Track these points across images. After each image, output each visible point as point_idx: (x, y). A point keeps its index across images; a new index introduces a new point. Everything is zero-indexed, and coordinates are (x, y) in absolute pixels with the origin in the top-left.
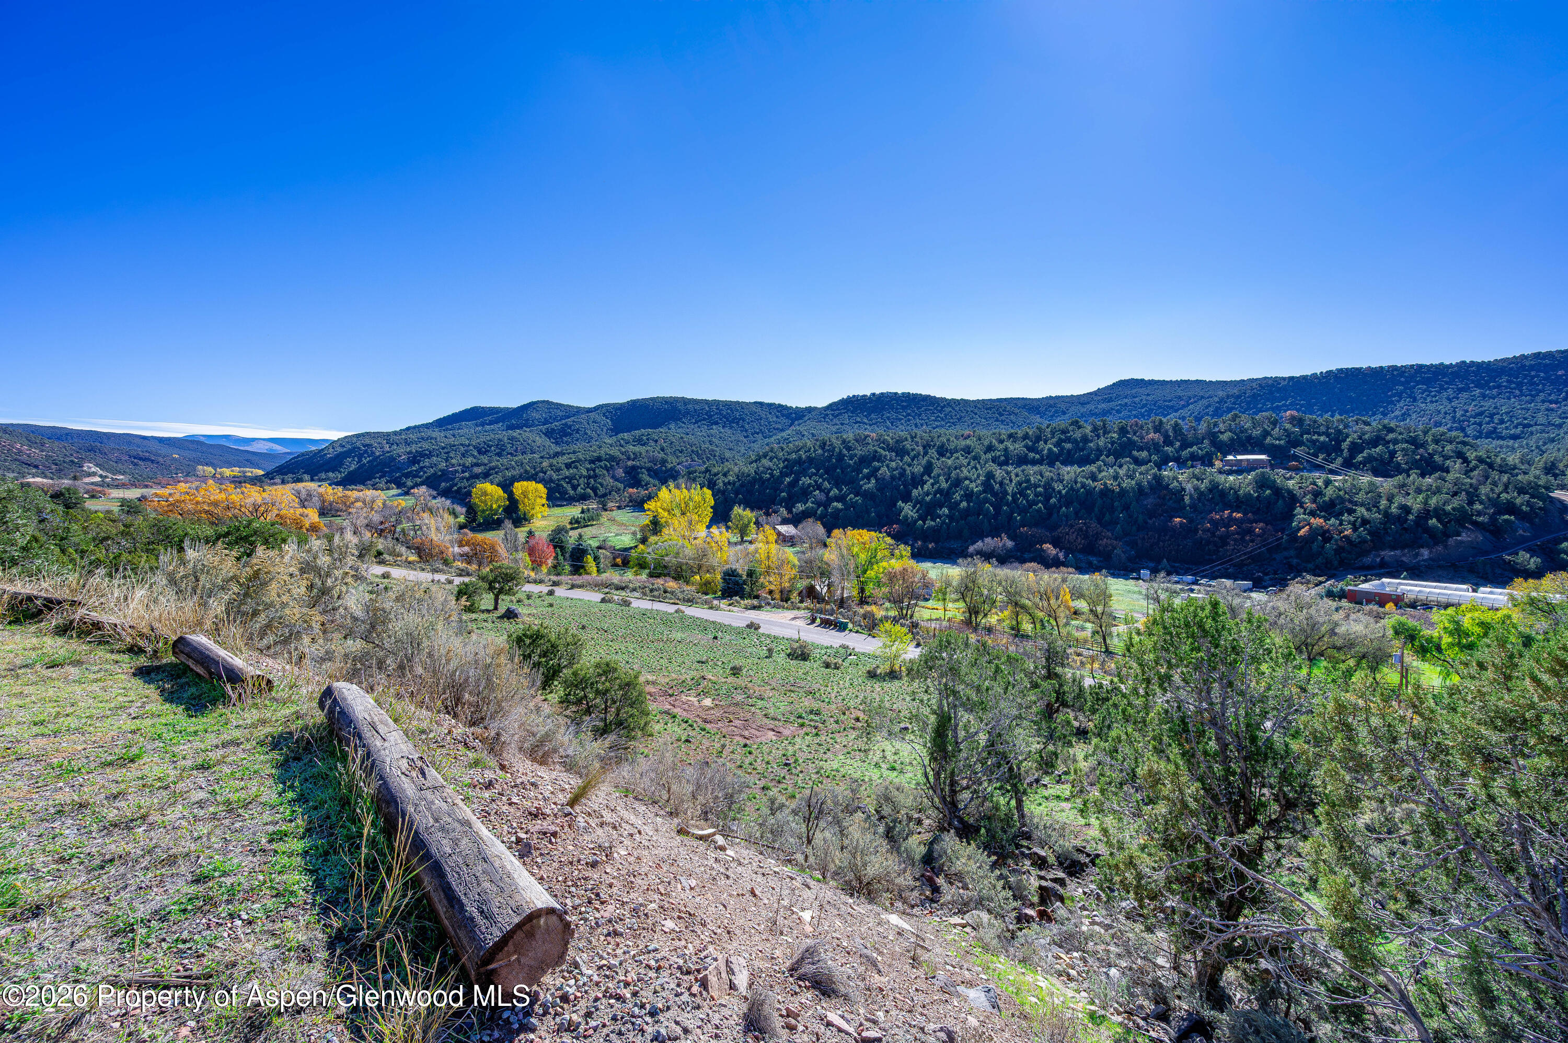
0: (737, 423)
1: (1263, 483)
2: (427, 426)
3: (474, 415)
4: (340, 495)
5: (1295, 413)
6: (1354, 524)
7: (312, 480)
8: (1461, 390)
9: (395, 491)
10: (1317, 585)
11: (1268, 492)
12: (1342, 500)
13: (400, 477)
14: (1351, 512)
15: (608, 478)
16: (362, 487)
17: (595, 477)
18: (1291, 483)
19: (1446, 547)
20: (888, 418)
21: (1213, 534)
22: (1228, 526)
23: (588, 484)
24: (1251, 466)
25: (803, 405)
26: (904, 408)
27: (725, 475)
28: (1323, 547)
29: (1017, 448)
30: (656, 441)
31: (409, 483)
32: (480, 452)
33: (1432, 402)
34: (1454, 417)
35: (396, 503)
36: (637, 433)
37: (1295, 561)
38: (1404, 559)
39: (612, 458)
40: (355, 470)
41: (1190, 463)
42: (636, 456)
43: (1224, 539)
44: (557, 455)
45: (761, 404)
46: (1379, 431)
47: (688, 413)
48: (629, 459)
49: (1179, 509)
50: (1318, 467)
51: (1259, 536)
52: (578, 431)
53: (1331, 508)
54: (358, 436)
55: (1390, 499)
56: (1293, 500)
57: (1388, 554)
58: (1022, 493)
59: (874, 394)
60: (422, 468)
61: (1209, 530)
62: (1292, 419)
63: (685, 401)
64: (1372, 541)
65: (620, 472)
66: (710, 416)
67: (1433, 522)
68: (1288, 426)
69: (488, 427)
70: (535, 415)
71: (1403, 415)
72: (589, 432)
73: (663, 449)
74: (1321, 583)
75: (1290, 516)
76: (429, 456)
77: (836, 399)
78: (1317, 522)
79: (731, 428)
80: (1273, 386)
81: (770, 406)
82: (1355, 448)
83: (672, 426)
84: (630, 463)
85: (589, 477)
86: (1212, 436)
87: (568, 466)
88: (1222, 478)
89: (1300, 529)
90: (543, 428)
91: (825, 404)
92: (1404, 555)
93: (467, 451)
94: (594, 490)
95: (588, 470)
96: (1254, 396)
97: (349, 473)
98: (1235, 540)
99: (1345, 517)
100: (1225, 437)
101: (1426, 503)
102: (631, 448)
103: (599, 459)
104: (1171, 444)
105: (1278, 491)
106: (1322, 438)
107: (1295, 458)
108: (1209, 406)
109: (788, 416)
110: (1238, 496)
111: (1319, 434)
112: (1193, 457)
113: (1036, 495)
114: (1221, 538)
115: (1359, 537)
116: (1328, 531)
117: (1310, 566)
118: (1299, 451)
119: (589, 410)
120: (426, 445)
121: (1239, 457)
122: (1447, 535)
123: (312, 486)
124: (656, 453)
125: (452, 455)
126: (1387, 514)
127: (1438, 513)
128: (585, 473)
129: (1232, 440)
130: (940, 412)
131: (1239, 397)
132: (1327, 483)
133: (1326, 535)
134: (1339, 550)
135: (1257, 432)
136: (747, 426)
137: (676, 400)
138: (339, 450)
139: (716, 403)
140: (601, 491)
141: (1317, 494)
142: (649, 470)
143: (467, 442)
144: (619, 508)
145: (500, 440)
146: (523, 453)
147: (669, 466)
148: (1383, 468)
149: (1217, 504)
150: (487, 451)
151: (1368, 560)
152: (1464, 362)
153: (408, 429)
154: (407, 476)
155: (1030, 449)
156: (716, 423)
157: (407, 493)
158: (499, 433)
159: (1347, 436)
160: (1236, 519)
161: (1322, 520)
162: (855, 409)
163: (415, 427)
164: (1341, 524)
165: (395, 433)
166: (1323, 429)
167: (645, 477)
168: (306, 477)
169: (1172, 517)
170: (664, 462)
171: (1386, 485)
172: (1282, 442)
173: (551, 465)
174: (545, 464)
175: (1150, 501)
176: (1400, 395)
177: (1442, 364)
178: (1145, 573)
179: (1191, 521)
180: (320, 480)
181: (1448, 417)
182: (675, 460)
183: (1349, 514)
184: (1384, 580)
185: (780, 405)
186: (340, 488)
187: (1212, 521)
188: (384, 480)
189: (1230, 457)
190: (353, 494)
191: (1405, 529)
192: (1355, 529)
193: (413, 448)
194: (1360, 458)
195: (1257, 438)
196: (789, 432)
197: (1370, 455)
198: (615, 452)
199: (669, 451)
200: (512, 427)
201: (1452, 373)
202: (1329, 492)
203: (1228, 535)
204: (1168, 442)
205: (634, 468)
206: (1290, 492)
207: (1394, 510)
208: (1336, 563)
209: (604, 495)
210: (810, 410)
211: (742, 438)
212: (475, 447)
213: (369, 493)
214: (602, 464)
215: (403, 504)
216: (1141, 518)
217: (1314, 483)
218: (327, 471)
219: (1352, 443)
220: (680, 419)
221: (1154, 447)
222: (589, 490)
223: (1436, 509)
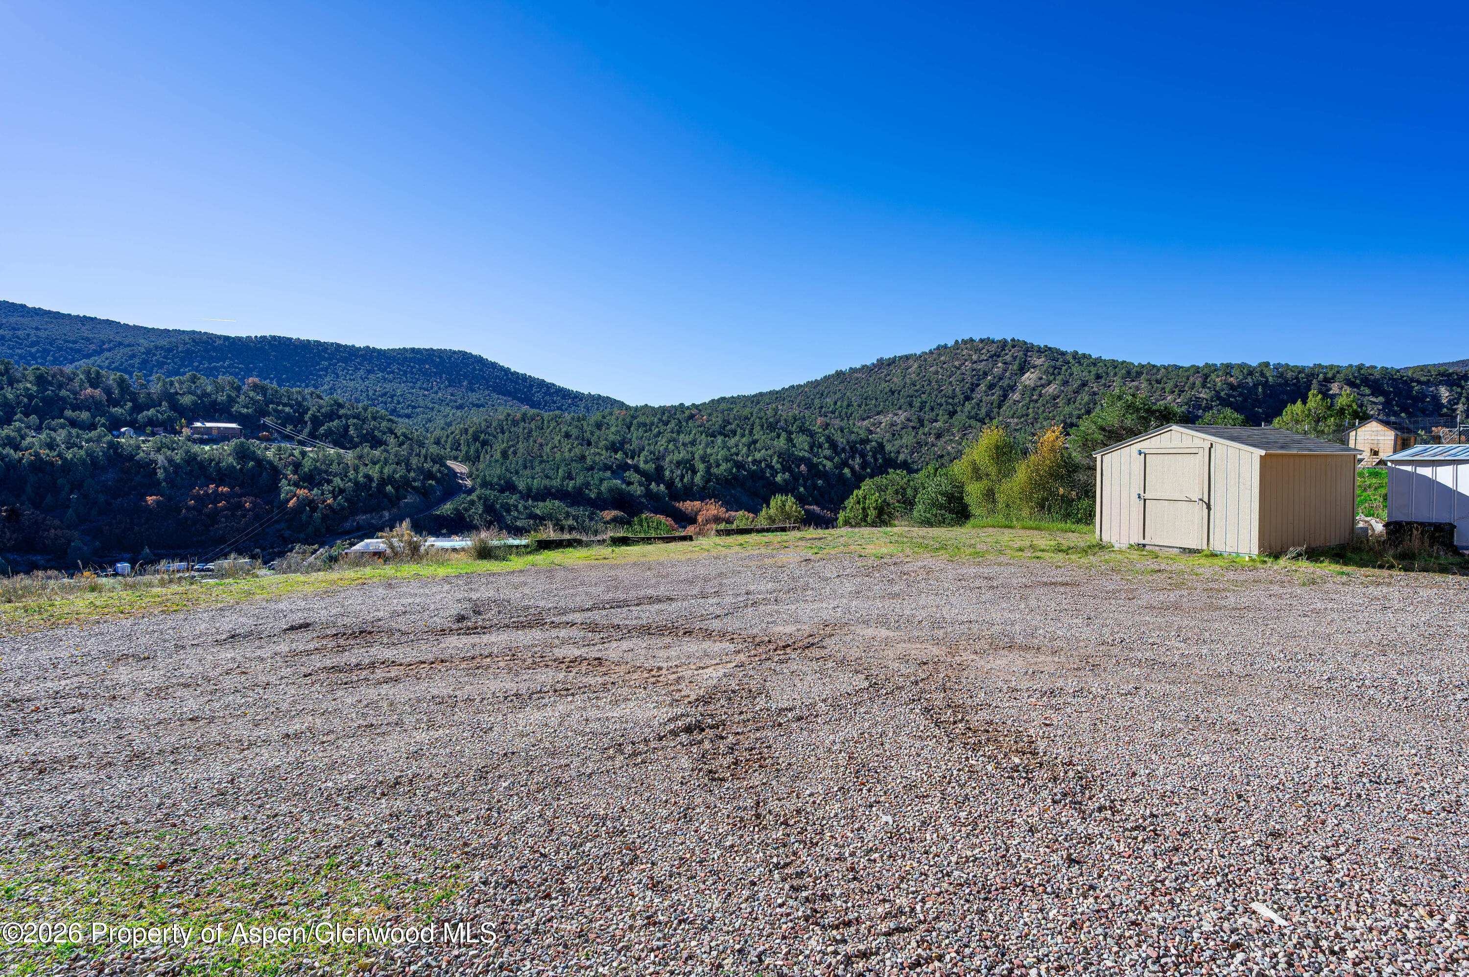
1: (243, 454)
5: (257, 380)
6: (333, 492)
8: (369, 372)
10: (313, 553)
11: (252, 463)
12: (320, 472)
14: (329, 482)
18: (269, 454)
19: (399, 508)
21: (200, 512)
22: (215, 502)
24: (223, 436)
28: (311, 517)
33: (351, 380)
34: (368, 395)
37: (287, 533)
38: (373, 521)
41: (149, 429)
43: (214, 516)
46: (331, 406)
49: (153, 486)
50: (288, 438)
51: (249, 510)
53: (311, 479)
55: (356, 469)
56: (275, 473)
57: (362, 518)
61: (194, 508)
62: (255, 387)
64: (349, 507)
67: (389, 488)
68: (252, 394)
71: (331, 389)
74: (316, 551)
75: (277, 490)
78: (302, 492)
80: (206, 343)
82: (316, 422)
86: (171, 399)
88: (196, 448)
89: (288, 501)
92: (373, 518)
96: (188, 352)
98: (226, 517)
99: (325, 487)
100: (187, 400)
101: (381, 472)
104: (116, 403)
105: (260, 462)
106: (287, 409)
107: (265, 427)
108: (133, 356)
110: (220, 468)
111: (285, 405)
112: (151, 422)
114: (208, 516)
115: (339, 505)
116: (313, 500)
117: (302, 536)
118: (268, 421)
121: (208, 425)
122: (399, 498)
126: (356, 483)
127: (390, 480)
129: (195, 403)
131: (170, 350)
132: (304, 454)
133: (311, 504)
134: (325, 518)
135: (221, 398)
141: (297, 466)
148: (341, 440)
149: (198, 478)
151: (347, 525)
152: (368, 347)
159: (308, 409)
160: (222, 493)
161: (306, 491)
164: (323, 494)
166: (285, 400)
169: (143, 496)
171: (349, 456)
172: (250, 411)
175: (110, 476)
176: (326, 369)
177: (353, 346)
178: (124, 566)
179: (170, 499)
181: (364, 395)
183: (328, 484)
184: (366, 541)
187: (197, 498)
189: (198, 424)
191: (371, 495)
192: (335, 498)
194: (322, 430)
195: (222, 403)
197: (330, 428)
201: (362, 356)
202: (307, 464)
203: (217, 512)
204: (113, 402)
206: (270, 463)
207: (361, 479)
208: (323, 530)
216: (102, 498)
217: (292, 455)
219: (313, 415)
221: (94, 406)
223: (389, 476)
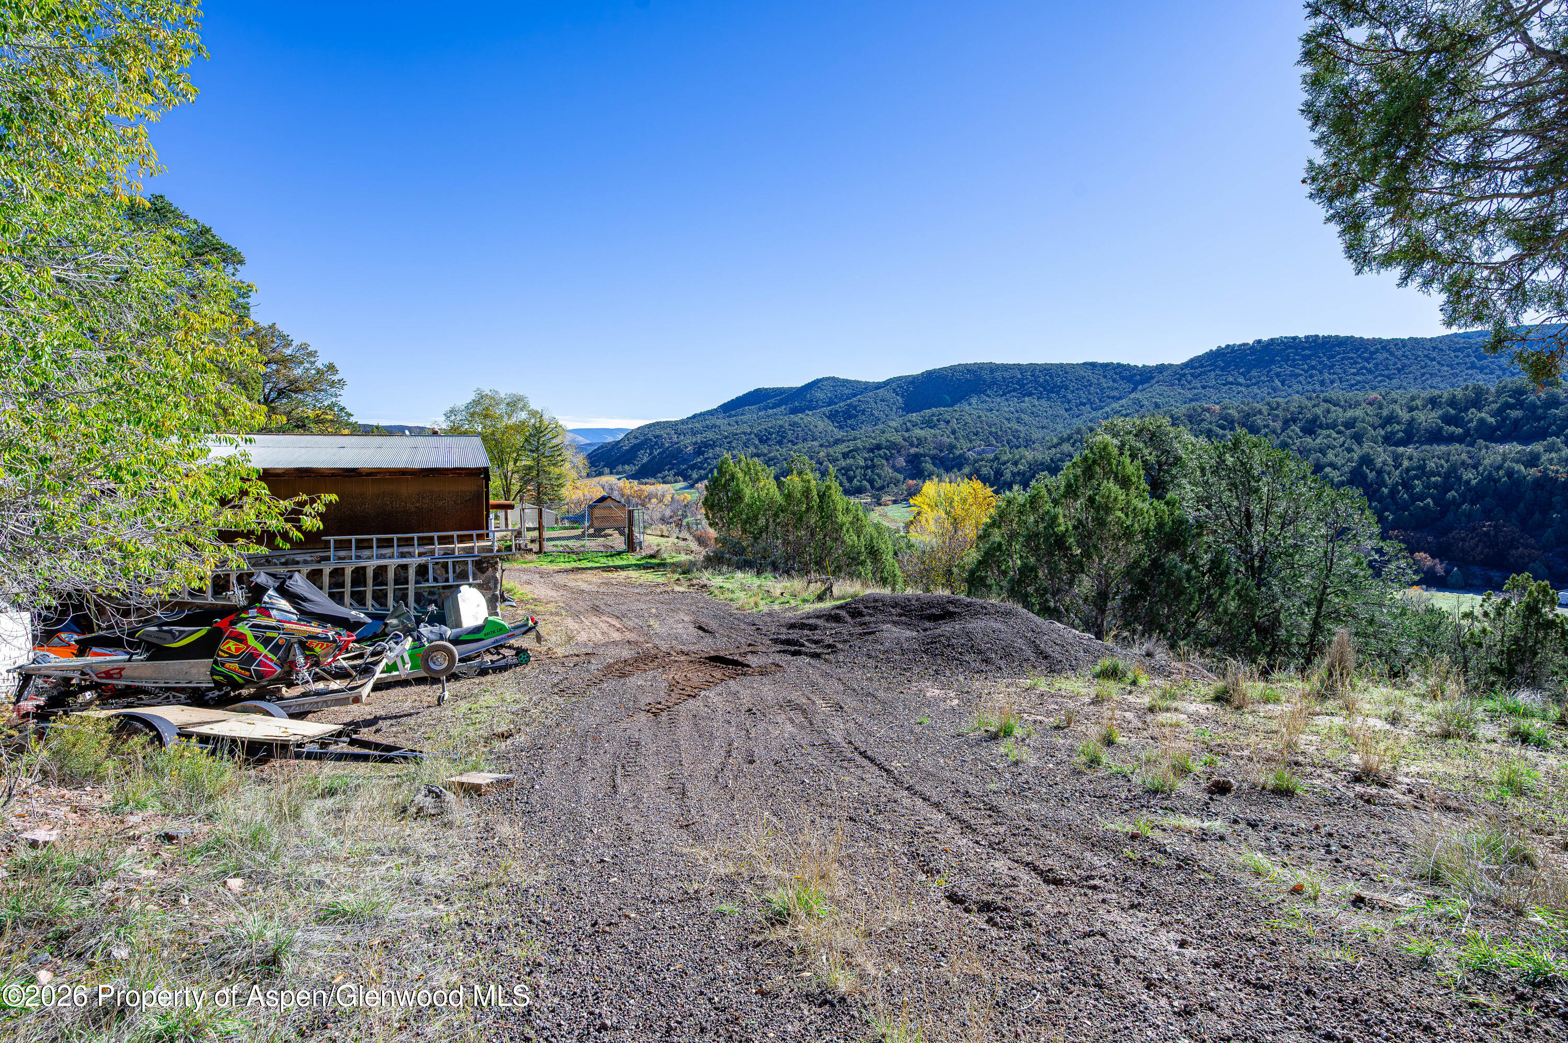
0: (1058, 393)
2: (711, 413)
3: (757, 398)
4: (636, 488)
7: (611, 473)
9: (682, 484)
13: (686, 469)
15: (886, 468)
16: (653, 480)
17: (873, 467)
20: (1278, 375)
23: (865, 475)
25: (1152, 363)
26: (1305, 358)
27: (1016, 464)
29: (1427, 418)
30: (948, 422)
31: (695, 476)
32: (761, 441)
35: (682, 497)
36: (928, 412)
39: (893, 446)
40: (649, 462)
42: (920, 442)
44: (837, 442)
45: (1093, 365)
47: (994, 382)
48: (912, 445)
52: (863, 412)
54: (649, 426)
58: (1407, 485)
59: (1259, 342)
60: (706, 459)
63: (993, 368)
65: (901, 462)
66: (1023, 386)
69: (770, 411)
70: (820, 395)
72: (875, 412)
73: (954, 432)
76: (713, 446)
77: (1200, 352)
79: (1049, 399)
81: (1105, 366)
83: (974, 401)
84: (913, 451)
85: (867, 467)
87: (845, 456)
90: (826, 410)
91: (1185, 359)
93: (748, 440)
94: (871, 482)
95: (866, 459)
97: (643, 465)
102: (918, 432)
103: (878, 447)
109: (1129, 379)
113: (1428, 487)
119: (879, 386)
120: (710, 435)
123: (612, 479)
124: (945, 439)
125: (734, 444)
128: (862, 463)
130: (1367, 360)
136: (1070, 396)
137: (981, 366)
138: (634, 441)
139: (1033, 367)
140: (879, 483)
142: (933, 458)
143: (749, 430)
144: (895, 502)
145: (781, 426)
146: (804, 440)
147: (958, 452)
150: (768, 439)
153: (694, 416)
154: (693, 467)
155: (1447, 420)
156: (1030, 394)
157: (692, 486)
158: (781, 418)
162: (1228, 364)
163: (701, 414)
165: (683, 422)
167: (928, 466)
168: (607, 470)
170: (952, 447)
173: (828, 455)
174: (822, 454)
180: (618, 473)
182: (966, 445)
185: (1119, 365)
186: (636, 482)
188: (672, 472)
190: (648, 489)
193: (699, 438)
196: (1123, 402)
198: (897, 438)
199: (960, 434)
200: (794, 411)
205: (917, 456)
209: (882, 488)
210: (1161, 368)
211: (1063, 412)
212: (756, 435)
213: (660, 488)
214: (881, 452)
215: (689, 497)
218: (623, 464)
220: (984, 392)
222: (865, 482)
